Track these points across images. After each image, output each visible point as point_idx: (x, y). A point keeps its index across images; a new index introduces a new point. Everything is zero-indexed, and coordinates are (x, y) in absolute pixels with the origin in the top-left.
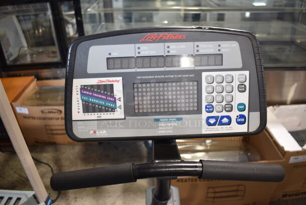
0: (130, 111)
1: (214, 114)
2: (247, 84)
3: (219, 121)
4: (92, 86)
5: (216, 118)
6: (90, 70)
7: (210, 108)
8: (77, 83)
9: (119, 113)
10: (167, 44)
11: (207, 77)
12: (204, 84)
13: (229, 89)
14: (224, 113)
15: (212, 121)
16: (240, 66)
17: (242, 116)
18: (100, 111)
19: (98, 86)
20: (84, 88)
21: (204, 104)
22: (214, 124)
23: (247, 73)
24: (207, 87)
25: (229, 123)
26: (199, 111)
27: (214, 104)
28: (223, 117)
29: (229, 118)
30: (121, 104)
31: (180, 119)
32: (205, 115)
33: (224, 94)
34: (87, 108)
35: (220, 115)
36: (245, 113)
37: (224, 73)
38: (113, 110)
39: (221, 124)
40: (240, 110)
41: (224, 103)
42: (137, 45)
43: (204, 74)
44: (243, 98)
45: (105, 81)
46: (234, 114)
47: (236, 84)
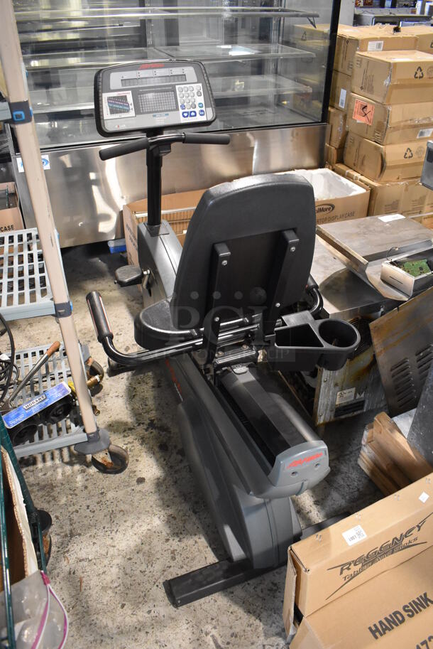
0: (138, 112)
1: (186, 110)
2: (202, 91)
3: (189, 114)
4: (114, 97)
5: (188, 112)
6: (112, 88)
7: (183, 107)
8: (105, 96)
9: (132, 113)
10: (154, 70)
11: (179, 88)
12: (178, 93)
13: (192, 94)
14: (192, 110)
15: (186, 115)
16: (196, 81)
17: (202, 111)
18: (121, 112)
19: (118, 97)
20: (109, 99)
21: (180, 105)
22: (187, 116)
23: (200, 85)
24: (180, 94)
25: (195, 115)
26: (177, 109)
27: (185, 104)
28: (191, 112)
29: (195, 112)
30: (132, 107)
31: (168, 114)
32: (181, 111)
33: (190, 98)
34: (113, 111)
35: (190, 110)
36: (204, 109)
37: (188, 86)
38: (128, 111)
39: (191, 116)
40: (200, 107)
41: (191, 103)
42: (138, 71)
43: (177, 87)
44: (201, 100)
45: (122, 93)
46: (197, 110)
47: (195, 91)
